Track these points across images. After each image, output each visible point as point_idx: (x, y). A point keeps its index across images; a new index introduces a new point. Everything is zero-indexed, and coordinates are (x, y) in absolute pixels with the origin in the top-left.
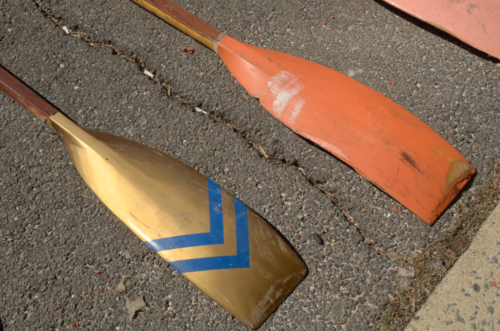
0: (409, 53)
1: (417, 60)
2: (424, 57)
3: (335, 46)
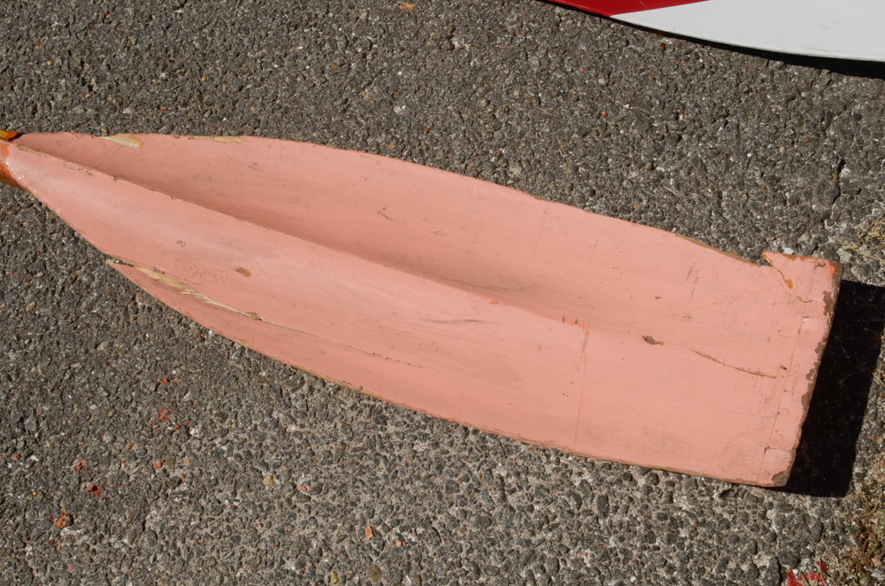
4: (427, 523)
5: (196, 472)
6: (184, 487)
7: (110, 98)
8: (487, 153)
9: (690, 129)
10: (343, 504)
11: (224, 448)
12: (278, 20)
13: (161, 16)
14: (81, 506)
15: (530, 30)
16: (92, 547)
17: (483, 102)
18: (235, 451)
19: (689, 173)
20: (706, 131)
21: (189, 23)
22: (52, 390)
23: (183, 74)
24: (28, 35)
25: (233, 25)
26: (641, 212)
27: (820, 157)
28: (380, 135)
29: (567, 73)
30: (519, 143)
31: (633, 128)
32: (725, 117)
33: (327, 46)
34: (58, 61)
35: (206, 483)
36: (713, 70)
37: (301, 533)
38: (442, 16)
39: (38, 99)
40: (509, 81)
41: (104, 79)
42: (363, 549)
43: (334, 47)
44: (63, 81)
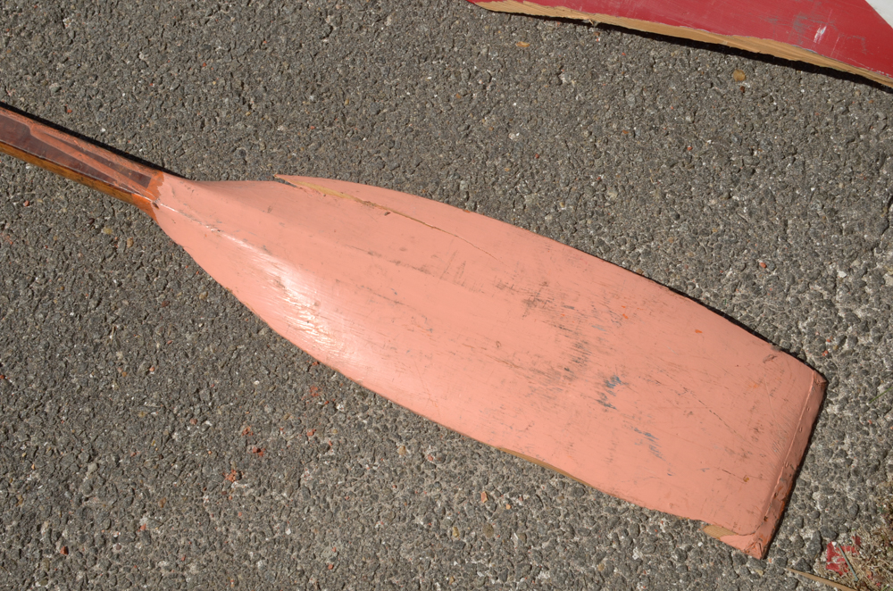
0: (473, 533)
1: (498, 552)
2: (516, 537)
3: (279, 551)
4: (532, 491)
5: (342, 441)
6: (332, 453)
7: (266, 116)
8: (588, 178)
9: (762, 164)
10: (463, 473)
11: (365, 422)
12: (410, 53)
13: (309, 45)
14: (248, 464)
15: (628, 70)
16: (257, 498)
17: (586, 133)
18: (374, 425)
19: (761, 203)
20: (776, 167)
21: (333, 53)
22: (222, 367)
23: (329, 97)
24: (196, 58)
25: (372, 55)
26: (718, 236)
27: (873, 193)
28: (497, 158)
29: (659, 110)
30: (616, 170)
31: (714, 161)
32: (793, 154)
33: (452, 77)
34: (222, 81)
35: (350, 450)
36: (785, 112)
37: (428, 495)
38: (552, 54)
39: (206, 115)
40: (608, 115)
41: (261, 99)
42: (479, 510)
43: (458, 78)
44: (227, 100)
